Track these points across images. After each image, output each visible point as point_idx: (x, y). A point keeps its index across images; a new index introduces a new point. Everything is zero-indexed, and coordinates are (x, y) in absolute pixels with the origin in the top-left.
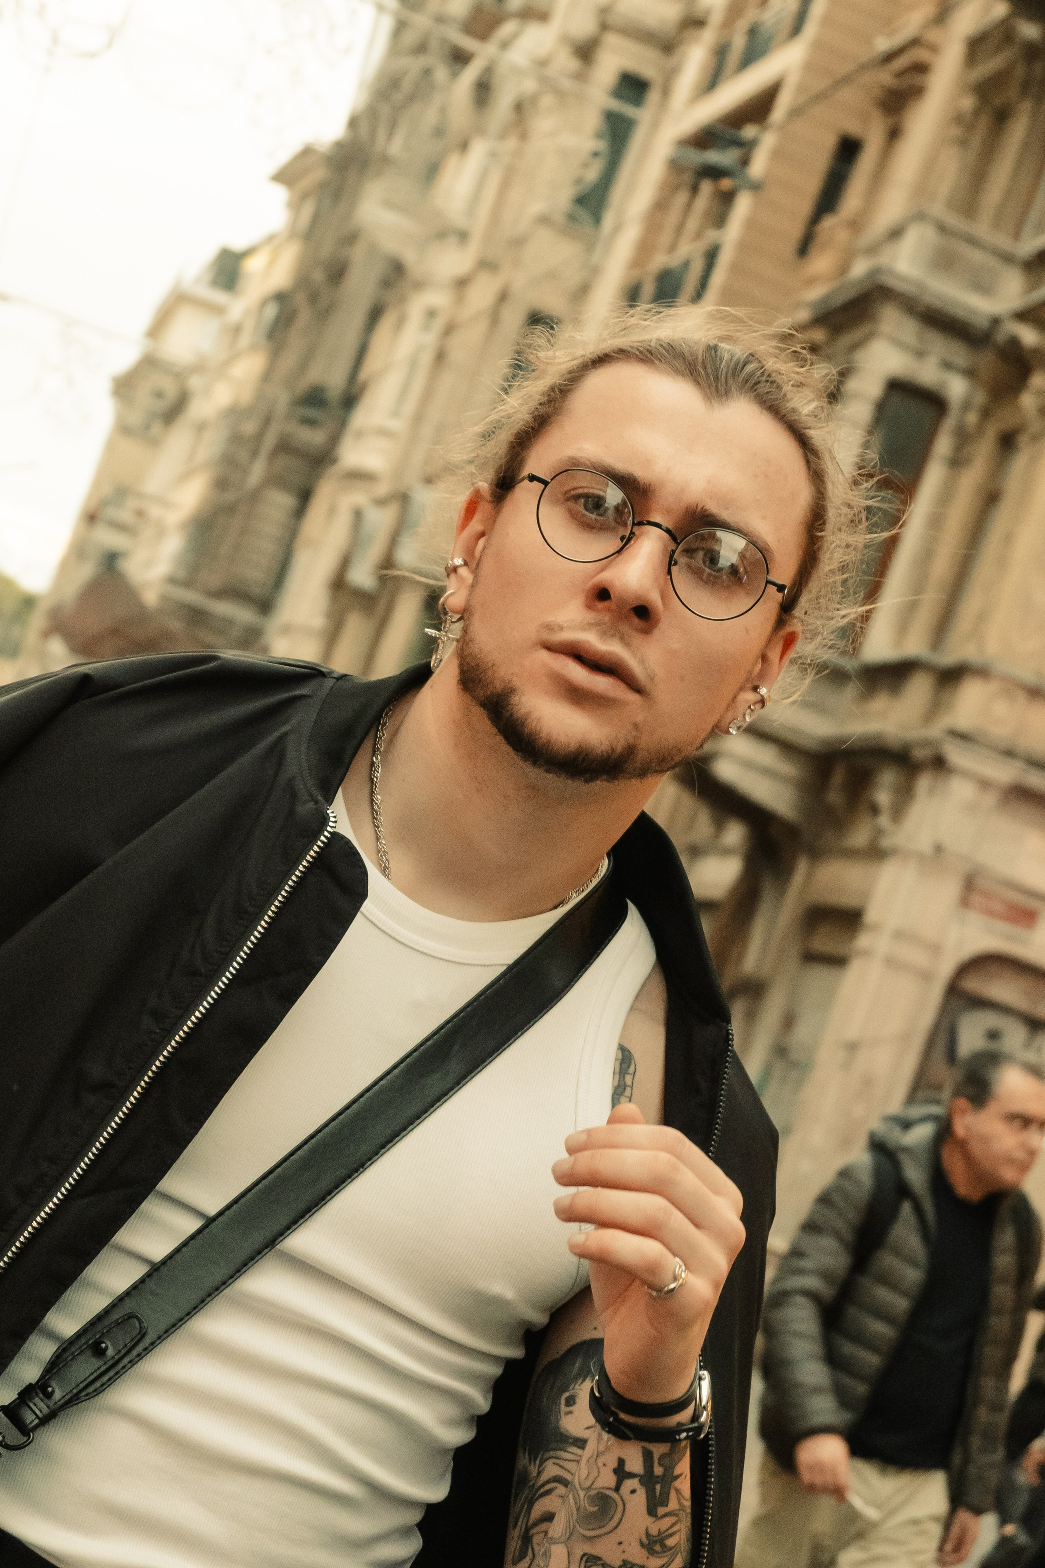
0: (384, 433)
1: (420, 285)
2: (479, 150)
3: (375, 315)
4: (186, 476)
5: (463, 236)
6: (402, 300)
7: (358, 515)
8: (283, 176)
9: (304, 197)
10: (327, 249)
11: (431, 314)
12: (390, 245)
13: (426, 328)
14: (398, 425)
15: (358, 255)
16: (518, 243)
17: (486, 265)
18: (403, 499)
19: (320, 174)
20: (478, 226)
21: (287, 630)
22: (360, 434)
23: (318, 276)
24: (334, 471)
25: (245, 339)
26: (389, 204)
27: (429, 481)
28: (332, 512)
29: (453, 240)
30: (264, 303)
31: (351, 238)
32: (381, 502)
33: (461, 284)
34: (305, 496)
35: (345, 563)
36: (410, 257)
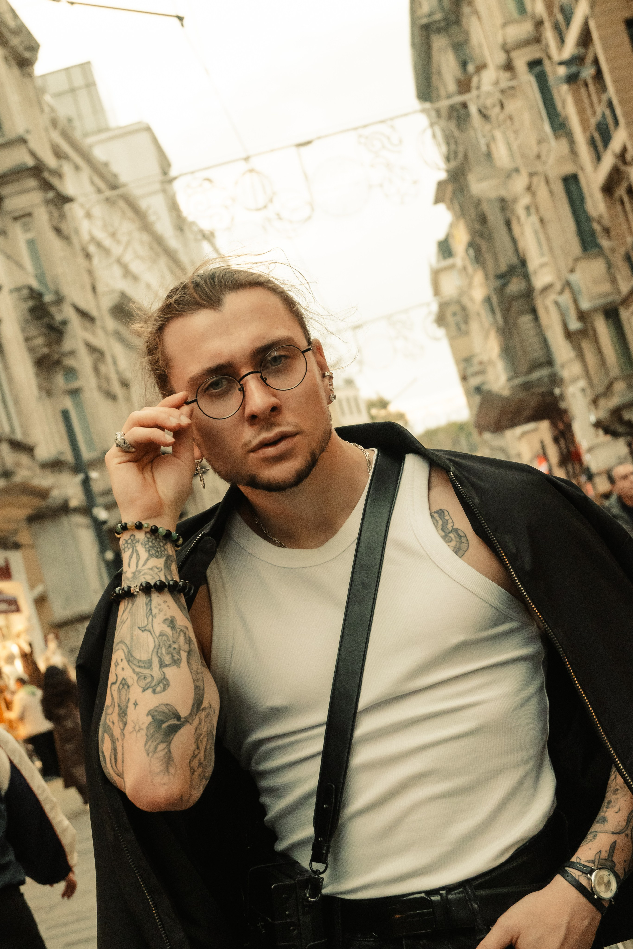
0: (543, 266)
1: (515, 201)
2: (498, 135)
3: (508, 224)
4: (486, 337)
5: (517, 170)
6: (513, 211)
7: (556, 303)
8: (438, 200)
9: (451, 201)
10: (473, 213)
11: (528, 208)
12: (493, 194)
13: (529, 215)
14: (546, 259)
15: (485, 207)
16: (538, 157)
17: (532, 175)
18: (568, 284)
19: (450, 189)
20: (519, 162)
21: (563, 366)
22: (535, 273)
23: (477, 226)
24: (536, 293)
25: (470, 269)
26: (480, 180)
27: (572, 271)
28: (547, 309)
29: (514, 175)
30: (467, 251)
31: (478, 203)
32: (561, 292)
33: (529, 188)
34: (534, 311)
35: (565, 325)
36: (503, 193)
